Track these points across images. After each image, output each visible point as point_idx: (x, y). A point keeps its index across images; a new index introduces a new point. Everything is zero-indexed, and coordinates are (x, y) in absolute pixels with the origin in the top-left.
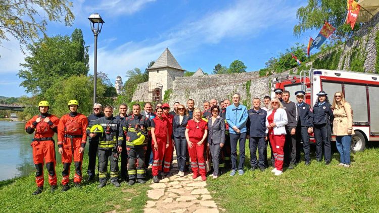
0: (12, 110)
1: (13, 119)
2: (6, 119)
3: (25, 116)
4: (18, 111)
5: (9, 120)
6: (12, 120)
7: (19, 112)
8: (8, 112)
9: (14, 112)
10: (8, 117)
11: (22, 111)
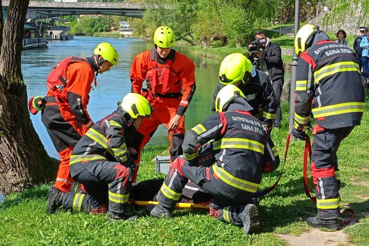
0: (123, 14)
1: (124, 33)
2: (114, 32)
3: (144, 27)
4: (133, 17)
5: (118, 36)
6: (123, 36)
7: (135, 19)
8: (115, 18)
9: (125, 20)
10: (116, 29)
11: (140, 17)
